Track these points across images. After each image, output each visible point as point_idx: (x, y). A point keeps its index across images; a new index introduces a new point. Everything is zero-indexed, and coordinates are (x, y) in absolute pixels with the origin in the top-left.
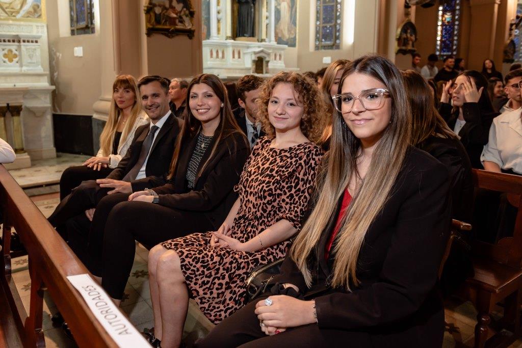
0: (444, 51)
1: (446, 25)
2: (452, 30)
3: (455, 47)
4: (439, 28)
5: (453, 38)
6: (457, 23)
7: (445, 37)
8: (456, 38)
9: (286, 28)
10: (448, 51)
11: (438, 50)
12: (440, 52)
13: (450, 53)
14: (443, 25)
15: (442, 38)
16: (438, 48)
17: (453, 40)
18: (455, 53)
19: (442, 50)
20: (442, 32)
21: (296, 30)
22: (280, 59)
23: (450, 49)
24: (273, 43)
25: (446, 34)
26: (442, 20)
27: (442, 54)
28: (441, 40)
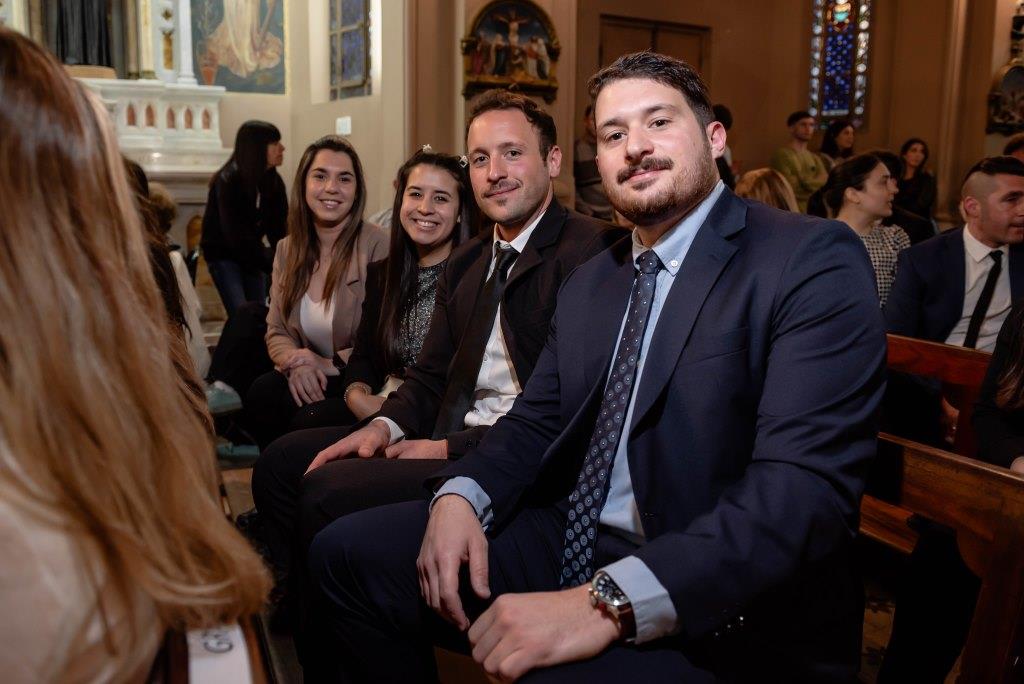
0: (831, 107)
1: (834, 35)
2: (850, 46)
3: (858, 94)
4: (818, 43)
5: (854, 68)
6: (864, 25)
7: (834, 67)
8: (861, 68)
9: (247, 41)
10: (841, 107)
11: (814, 105)
12: (821, 110)
13: (845, 112)
14: (824, 35)
15: (823, 71)
16: (815, 97)
17: (855, 74)
18: (859, 111)
19: (824, 101)
20: (824, 53)
21: (282, 48)
22: (207, 124)
23: (847, 101)
24: (187, 82)
25: (834, 58)
26: (825, 21)
27: (825, 113)
28: (822, 78)
